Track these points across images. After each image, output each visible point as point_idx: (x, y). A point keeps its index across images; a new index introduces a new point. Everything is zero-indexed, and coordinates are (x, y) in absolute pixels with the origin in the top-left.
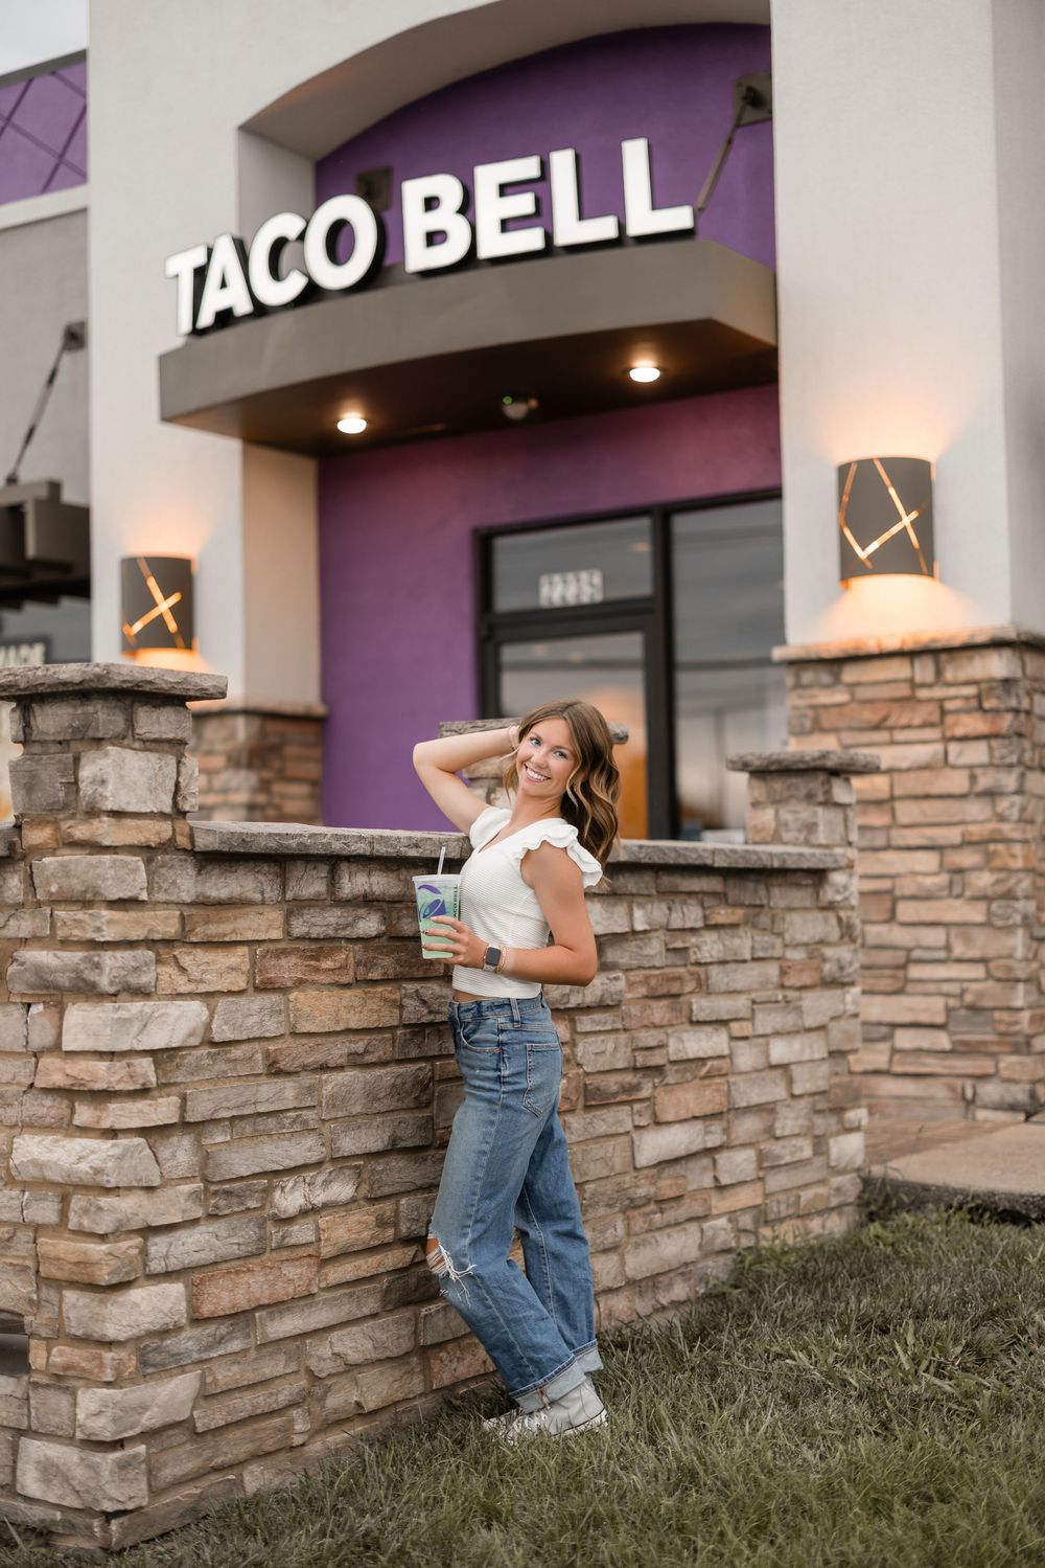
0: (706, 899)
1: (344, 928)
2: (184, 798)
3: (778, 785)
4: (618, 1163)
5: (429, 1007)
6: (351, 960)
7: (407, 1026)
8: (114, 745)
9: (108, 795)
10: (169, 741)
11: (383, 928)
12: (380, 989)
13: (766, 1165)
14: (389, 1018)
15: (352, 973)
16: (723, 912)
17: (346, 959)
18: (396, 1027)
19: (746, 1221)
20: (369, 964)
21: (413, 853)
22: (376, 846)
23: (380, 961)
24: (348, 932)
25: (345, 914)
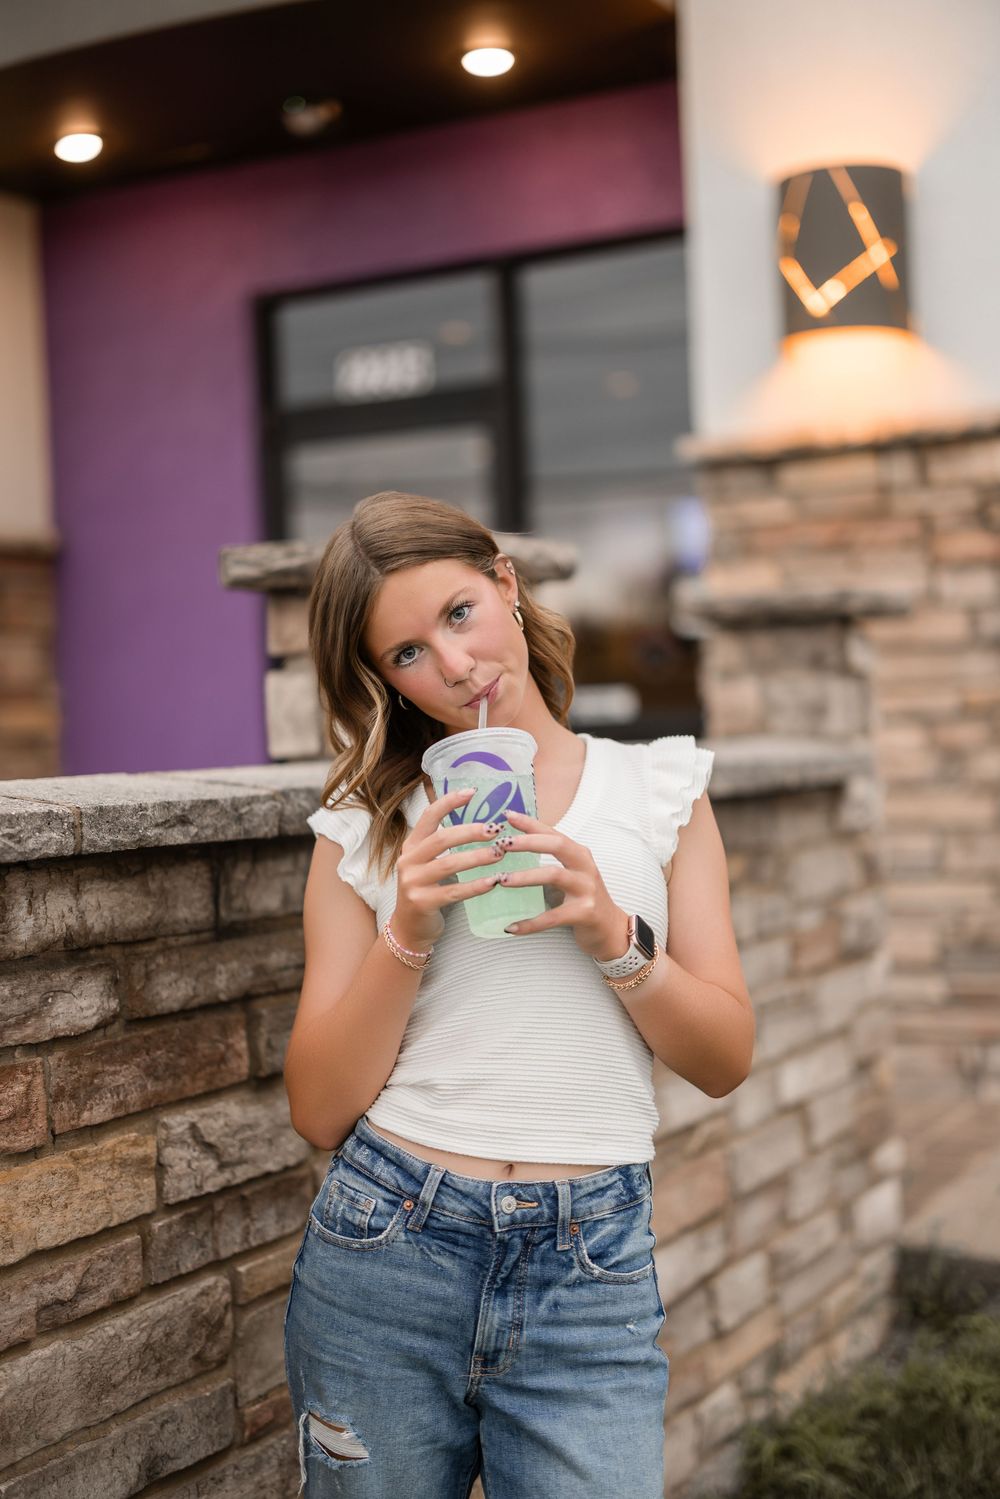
1: (21, 1023)
5: (218, 1156)
6: (39, 1093)
7: (170, 1208)
11: (114, 1004)
12: (110, 1141)
14: (134, 1198)
15: (41, 1123)
17: (27, 1094)
18: (148, 1217)
20: (81, 1092)
21: (177, 837)
22: (89, 833)
23: (108, 1079)
24: (29, 1031)
25: (20, 991)
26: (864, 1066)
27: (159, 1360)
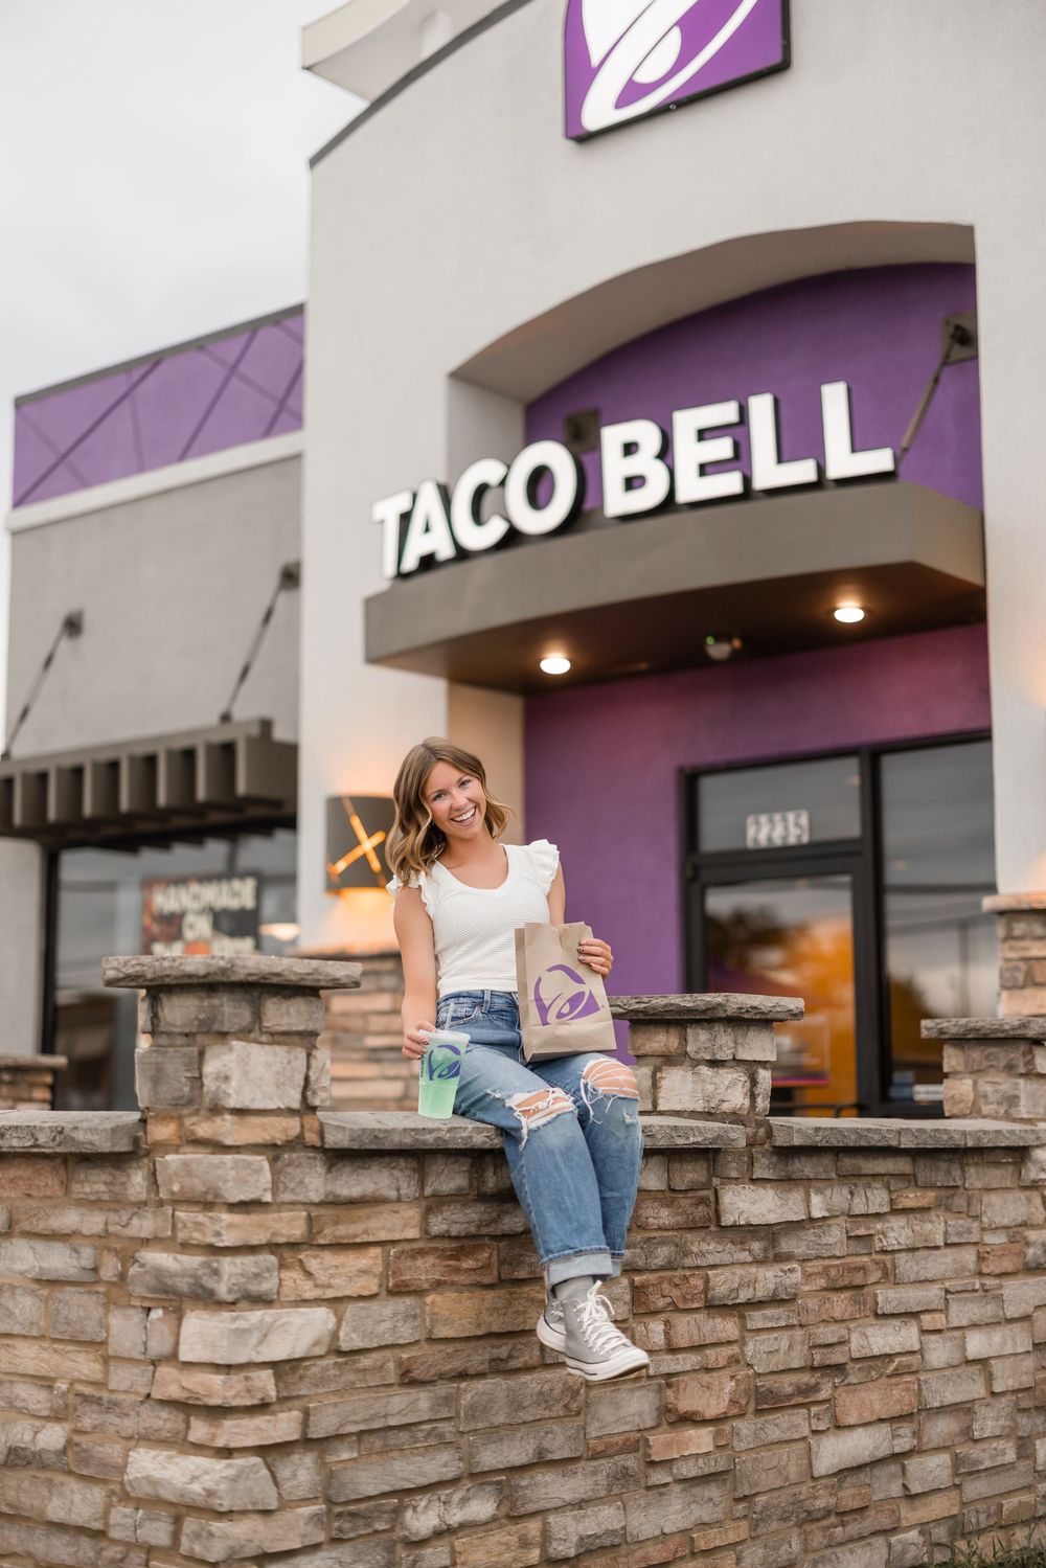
0: (892, 1181)
1: (488, 1225)
2: (314, 1093)
3: (976, 1054)
4: (793, 1472)
6: (495, 1259)
8: (239, 1039)
9: (231, 1091)
10: (300, 1034)
12: (525, 1289)
13: (963, 1470)
15: (495, 1273)
16: (911, 1195)
17: (490, 1258)
19: (940, 1533)
20: (513, 1263)
23: (527, 1259)
24: (492, 1229)
25: (488, 1210)
27: (546, 1402)
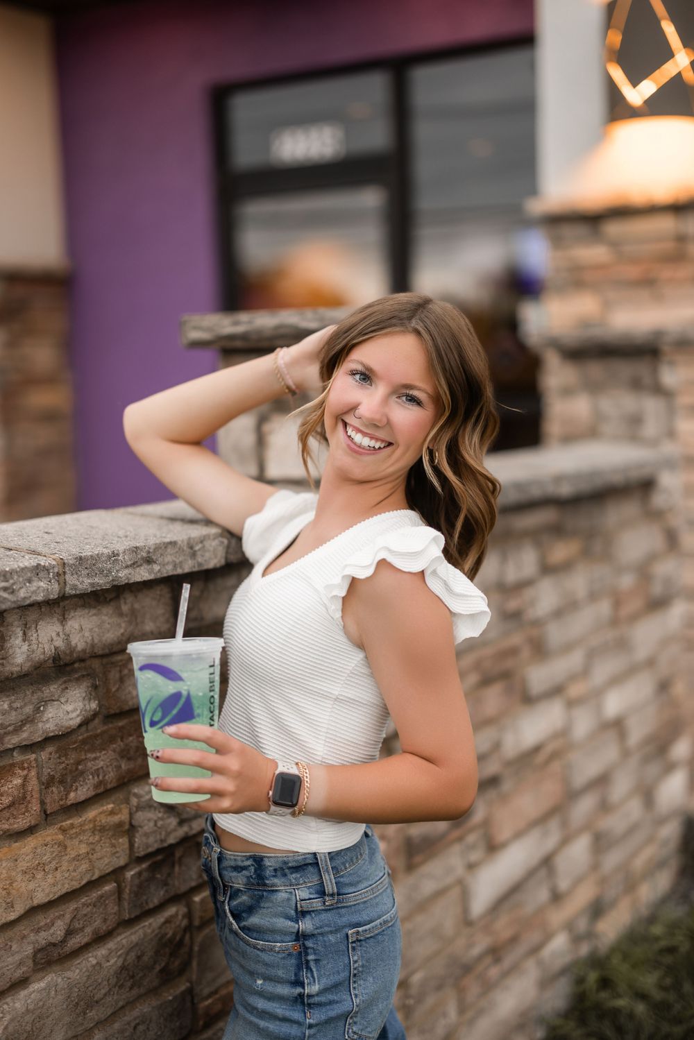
1: (18, 729)
5: (179, 814)
6: (33, 784)
7: (140, 860)
11: (94, 705)
12: (91, 813)
14: (110, 855)
15: (35, 807)
17: (23, 785)
18: (122, 869)
20: (67, 779)
22: (71, 580)
23: (89, 764)
24: (25, 735)
25: (17, 704)
26: (664, 686)
27: (133, 977)
